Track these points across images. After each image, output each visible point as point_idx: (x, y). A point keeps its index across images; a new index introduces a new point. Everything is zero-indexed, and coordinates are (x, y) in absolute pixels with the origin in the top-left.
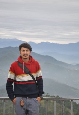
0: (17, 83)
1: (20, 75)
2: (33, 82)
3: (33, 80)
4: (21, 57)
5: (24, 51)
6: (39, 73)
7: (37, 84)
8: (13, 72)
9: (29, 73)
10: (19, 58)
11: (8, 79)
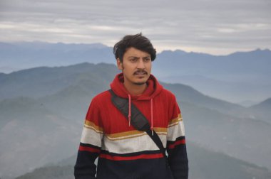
0: (109, 158)
1: (120, 134)
2: (157, 156)
3: (158, 149)
4: (121, 78)
5: (135, 59)
6: (177, 127)
7: (170, 161)
8: (96, 125)
9: (146, 128)
10: (115, 81)
11: (82, 144)
